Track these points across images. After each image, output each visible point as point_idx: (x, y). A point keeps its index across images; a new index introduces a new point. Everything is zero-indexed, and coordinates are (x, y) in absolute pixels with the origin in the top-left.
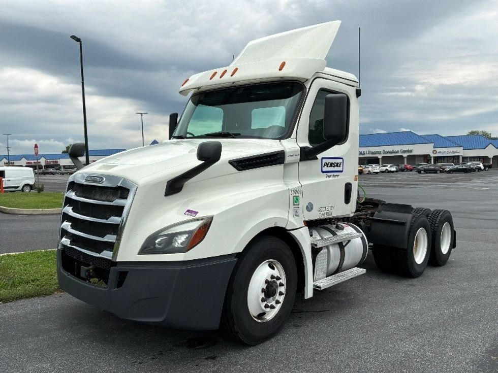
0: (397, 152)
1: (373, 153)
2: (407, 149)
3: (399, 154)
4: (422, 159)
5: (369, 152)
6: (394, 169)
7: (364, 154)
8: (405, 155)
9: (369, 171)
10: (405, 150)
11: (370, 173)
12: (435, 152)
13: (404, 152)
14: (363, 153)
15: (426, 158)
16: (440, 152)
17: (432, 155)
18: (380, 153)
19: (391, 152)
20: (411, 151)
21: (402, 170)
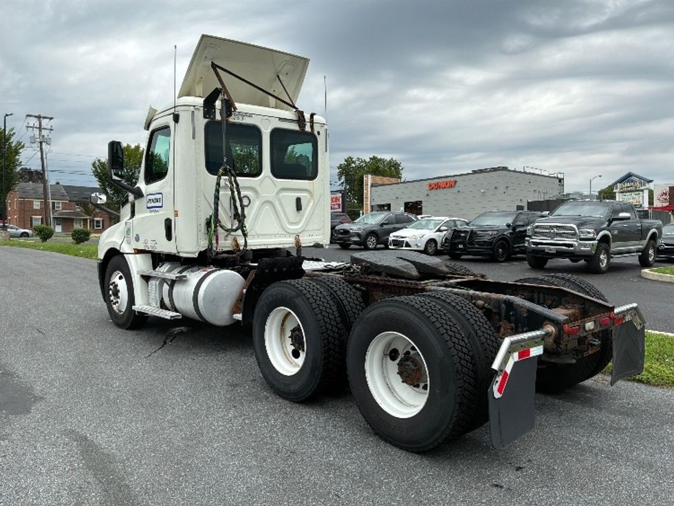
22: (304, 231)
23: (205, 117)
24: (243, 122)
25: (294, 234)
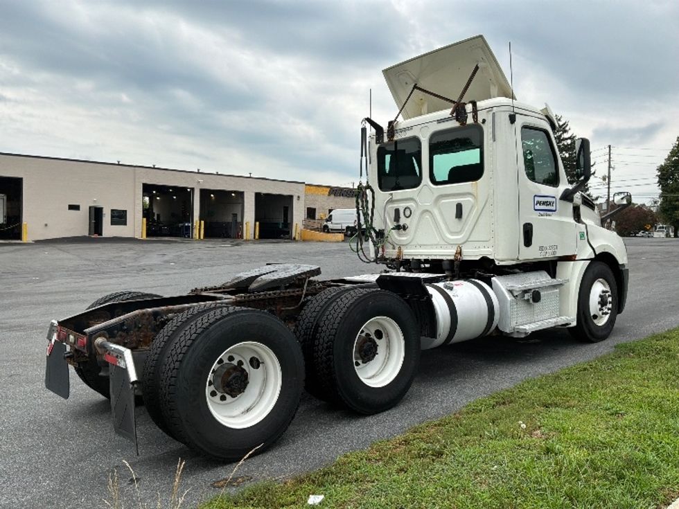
22: (467, 241)
23: (377, 143)
24: (406, 136)
25: (456, 244)
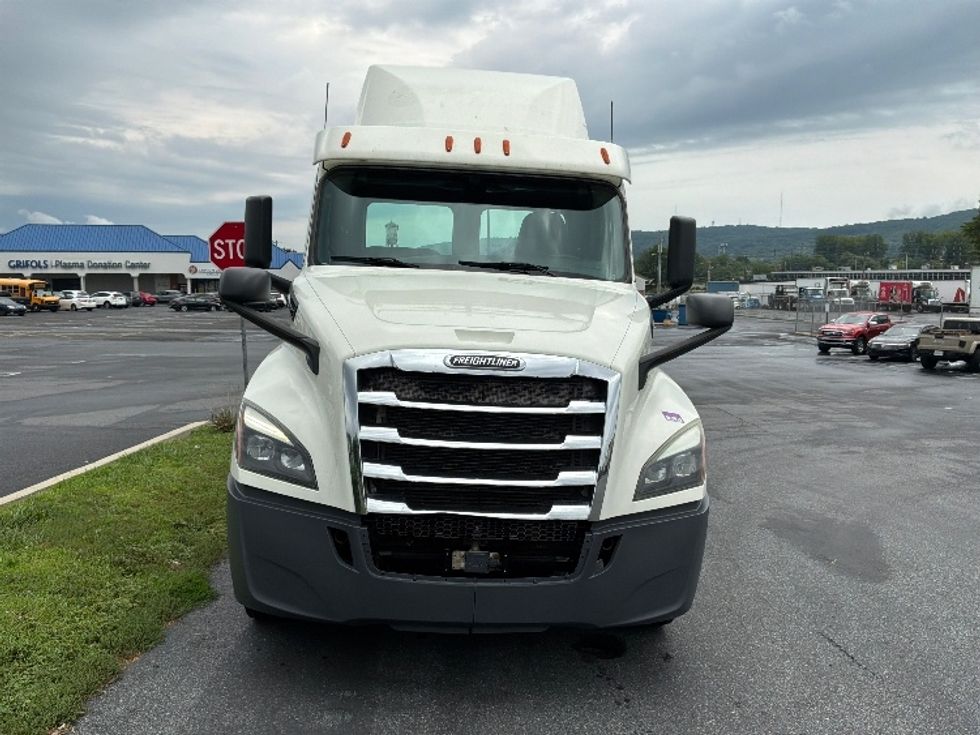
0: (119, 266)
1: (66, 266)
2: (138, 261)
3: (123, 271)
4: (168, 282)
5: (58, 264)
6: (122, 301)
7: (46, 267)
8: (135, 273)
9: (73, 305)
10: (135, 262)
11: (76, 310)
12: (193, 270)
13: (133, 266)
14: (42, 264)
15: (176, 280)
16: (203, 272)
17: (189, 276)
18: (82, 266)
19: (105, 266)
20: (146, 266)
21: (136, 304)
